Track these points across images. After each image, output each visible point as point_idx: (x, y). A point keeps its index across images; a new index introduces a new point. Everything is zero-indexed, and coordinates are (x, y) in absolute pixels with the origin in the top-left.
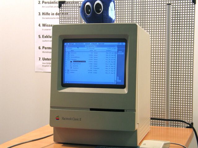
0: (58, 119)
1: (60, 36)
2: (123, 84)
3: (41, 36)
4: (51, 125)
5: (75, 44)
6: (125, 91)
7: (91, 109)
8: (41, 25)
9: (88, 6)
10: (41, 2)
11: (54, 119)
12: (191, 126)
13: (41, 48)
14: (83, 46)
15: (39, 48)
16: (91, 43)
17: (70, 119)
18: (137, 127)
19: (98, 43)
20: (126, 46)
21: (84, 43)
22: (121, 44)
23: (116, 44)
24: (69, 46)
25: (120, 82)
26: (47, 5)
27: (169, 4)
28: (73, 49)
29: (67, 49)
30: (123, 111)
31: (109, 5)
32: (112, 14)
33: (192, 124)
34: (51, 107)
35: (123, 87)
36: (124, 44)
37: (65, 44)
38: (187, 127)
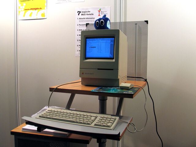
0: (83, 74)
1: (85, 36)
2: (113, 57)
3: (78, 40)
4: (80, 77)
5: (91, 39)
6: (114, 60)
7: (98, 69)
8: (78, 35)
9: (97, 22)
10: (79, 25)
11: (82, 74)
12: (146, 80)
13: (78, 45)
14: (95, 40)
15: (78, 46)
16: (98, 39)
17: (89, 74)
18: (119, 77)
19: (101, 39)
20: (114, 40)
21: (95, 39)
22: (112, 39)
23: (110, 39)
24: (88, 40)
25: (112, 56)
26: (81, 26)
27: (136, 24)
28: (90, 41)
29: (88, 42)
30: (113, 70)
31: (107, 22)
32: (108, 26)
33: (146, 79)
34: (80, 68)
35: (113, 59)
36: (114, 39)
37: (87, 39)
38: (144, 81)
